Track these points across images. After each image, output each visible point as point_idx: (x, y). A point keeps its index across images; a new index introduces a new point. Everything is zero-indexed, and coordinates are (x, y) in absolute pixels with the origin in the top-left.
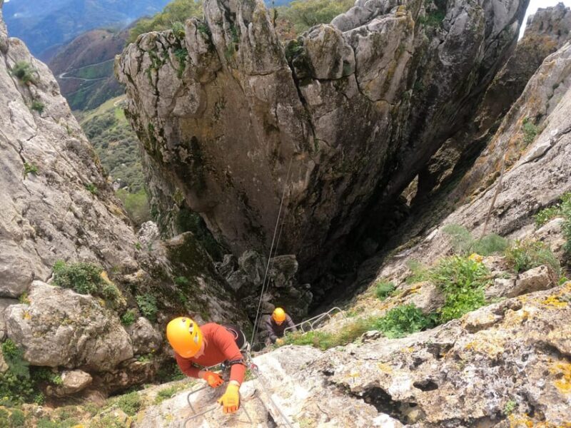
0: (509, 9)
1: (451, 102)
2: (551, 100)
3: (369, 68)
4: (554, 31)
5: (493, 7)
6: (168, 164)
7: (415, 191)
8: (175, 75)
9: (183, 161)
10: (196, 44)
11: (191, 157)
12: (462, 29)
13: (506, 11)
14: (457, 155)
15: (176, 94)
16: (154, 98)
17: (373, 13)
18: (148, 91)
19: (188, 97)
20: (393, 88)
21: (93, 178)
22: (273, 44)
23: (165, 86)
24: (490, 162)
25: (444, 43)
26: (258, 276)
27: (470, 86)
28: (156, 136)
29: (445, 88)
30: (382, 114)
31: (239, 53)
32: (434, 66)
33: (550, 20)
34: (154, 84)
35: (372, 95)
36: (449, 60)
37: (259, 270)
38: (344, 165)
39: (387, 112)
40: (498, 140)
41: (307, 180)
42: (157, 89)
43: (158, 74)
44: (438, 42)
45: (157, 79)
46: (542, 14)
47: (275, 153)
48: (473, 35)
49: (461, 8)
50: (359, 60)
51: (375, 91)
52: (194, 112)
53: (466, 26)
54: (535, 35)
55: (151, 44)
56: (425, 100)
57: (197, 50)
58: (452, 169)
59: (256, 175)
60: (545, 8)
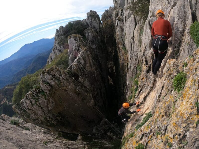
0: (97, 23)
1: (102, 54)
2: (123, 40)
3: (86, 65)
4: (109, 17)
5: (94, 26)
6: (57, 124)
7: (111, 79)
8: (44, 99)
9: (60, 120)
10: (47, 88)
11: (61, 118)
12: (92, 37)
13: (97, 24)
14: (112, 62)
15: (47, 104)
16: (42, 110)
17: (76, 52)
18: (39, 109)
19: (51, 103)
20: (92, 64)
21: (55, 136)
22: (68, 76)
23: (43, 104)
24: (123, 60)
25: (90, 43)
26: (102, 131)
27: (103, 47)
28: (48, 120)
29: (99, 53)
30: (94, 71)
31: (62, 83)
32: (92, 50)
33: (106, 16)
34: (40, 106)
35: (90, 70)
36: (94, 46)
37: (100, 129)
38: (96, 89)
39: (94, 70)
40: (120, 55)
41: (93, 99)
42: (41, 107)
43: (39, 103)
44: (89, 44)
45: (40, 104)
46: (103, 16)
47: (82, 99)
48: (95, 37)
49: (88, 33)
50: (83, 65)
51: (90, 68)
52: (55, 105)
53: (92, 36)
54: (105, 22)
55: (32, 96)
56: (96, 59)
57: (48, 89)
58: (114, 67)
59: (80, 108)
60: (103, 14)
